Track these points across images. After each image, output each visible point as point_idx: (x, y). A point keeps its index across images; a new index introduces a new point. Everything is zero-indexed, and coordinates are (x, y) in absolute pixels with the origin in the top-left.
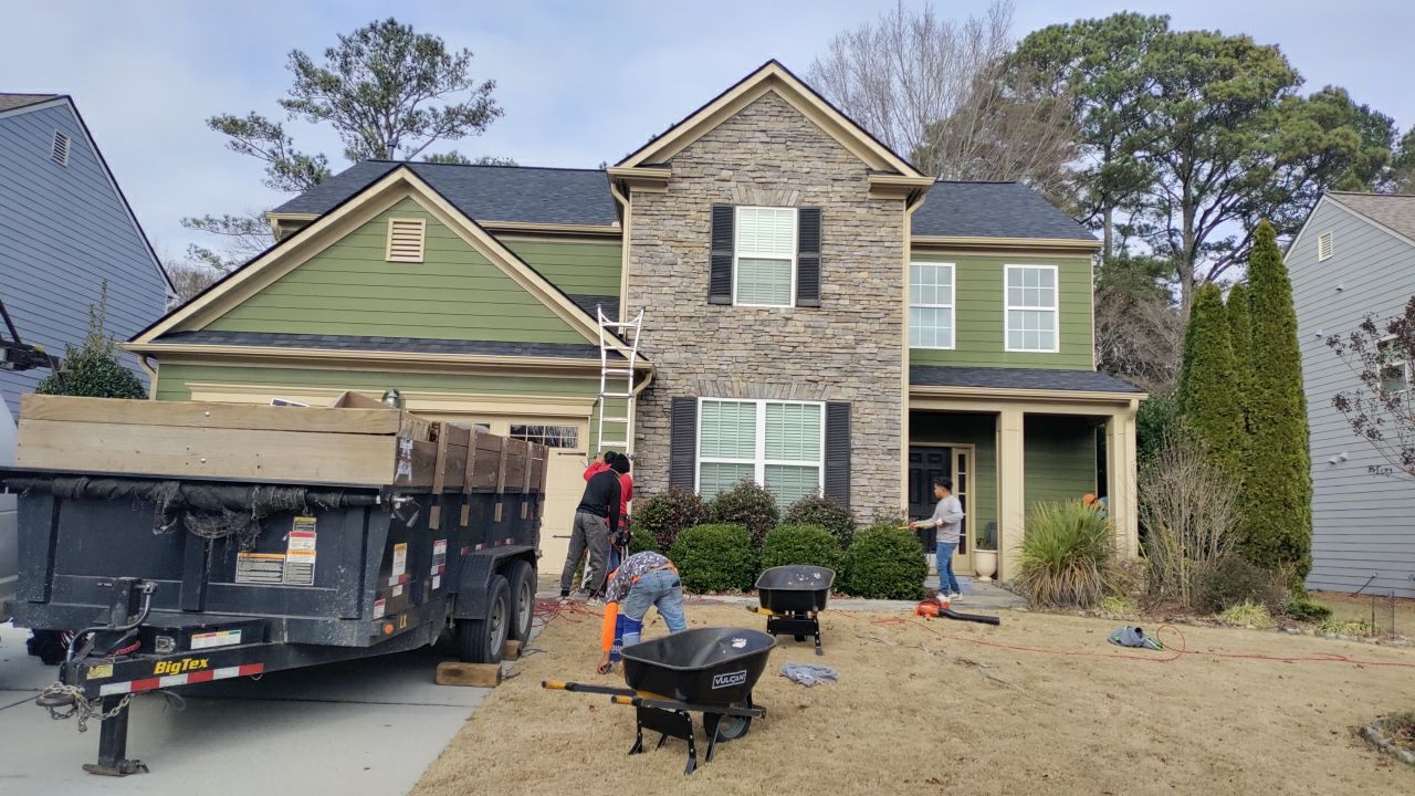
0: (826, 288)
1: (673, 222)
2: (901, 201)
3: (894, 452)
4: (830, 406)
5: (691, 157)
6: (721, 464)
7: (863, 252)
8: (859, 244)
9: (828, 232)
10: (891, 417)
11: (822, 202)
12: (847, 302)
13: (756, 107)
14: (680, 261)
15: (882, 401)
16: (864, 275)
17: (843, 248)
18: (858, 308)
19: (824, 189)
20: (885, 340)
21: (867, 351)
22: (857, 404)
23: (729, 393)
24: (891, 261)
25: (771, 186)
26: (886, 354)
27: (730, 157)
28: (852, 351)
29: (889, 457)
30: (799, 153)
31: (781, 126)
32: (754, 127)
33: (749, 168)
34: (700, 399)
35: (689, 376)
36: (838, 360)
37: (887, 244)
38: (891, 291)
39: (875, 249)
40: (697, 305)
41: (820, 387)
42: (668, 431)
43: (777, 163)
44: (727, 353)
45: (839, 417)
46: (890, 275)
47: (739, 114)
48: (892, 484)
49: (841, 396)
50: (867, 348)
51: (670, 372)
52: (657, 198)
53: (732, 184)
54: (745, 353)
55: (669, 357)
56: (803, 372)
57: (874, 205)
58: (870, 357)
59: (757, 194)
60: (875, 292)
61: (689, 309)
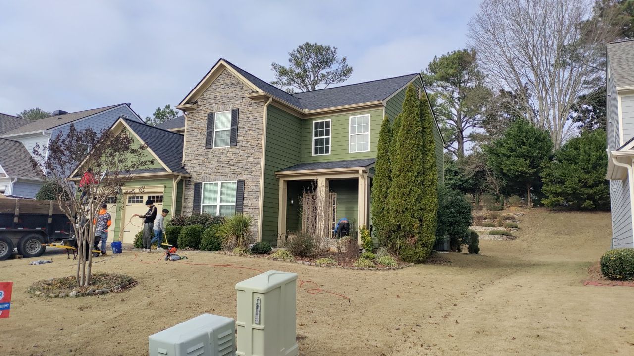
0: (240, 138)
1: (198, 121)
2: (263, 102)
3: (257, 198)
4: (239, 182)
5: (203, 98)
6: (209, 206)
7: (251, 123)
8: (249, 120)
9: (241, 117)
10: (257, 185)
11: (239, 107)
12: (245, 143)
13: (221, 76)
14: (199, 135)
15: (254, 179)
16: (250, 132)
17: (244, 123)
18: (248, 145)
19: (239, 102)
20: (256, 155)
21: (250, 160)
22: (247, 181)
23: (210, 180)
24: (259, 125)
25: (225, 103)
26: (256, 161)
27: (213, 96)
28: (245, 161)
29: (255, 200)
30: (233, 90)
31: (228, 81)
32: (220, 83)
33: (219, 98)
34: (203, 183)
35: (200, 175)
36: (242, 164)
37: (258, 119)
38: (259, 137)
39: (254, 121)
40: (202, 150)
41: (236, 175)
42: (193, 195)
43: (226, 95)
44: (211, 166)
45: (241, 186)
46: (259, 131)
47: (216, 79)
48: (256, 210)
49: (241, 178)
50: (251, 159)
51: (195, 174)
52: (193, 114)
53: (214, 105)
54: (215, 165)
55: (195, 169)
56: (231, 170)
57: (254, 105)
58: (251, 162)
59: (221, 107)
60: (254, 138)
61: (200, 152)
